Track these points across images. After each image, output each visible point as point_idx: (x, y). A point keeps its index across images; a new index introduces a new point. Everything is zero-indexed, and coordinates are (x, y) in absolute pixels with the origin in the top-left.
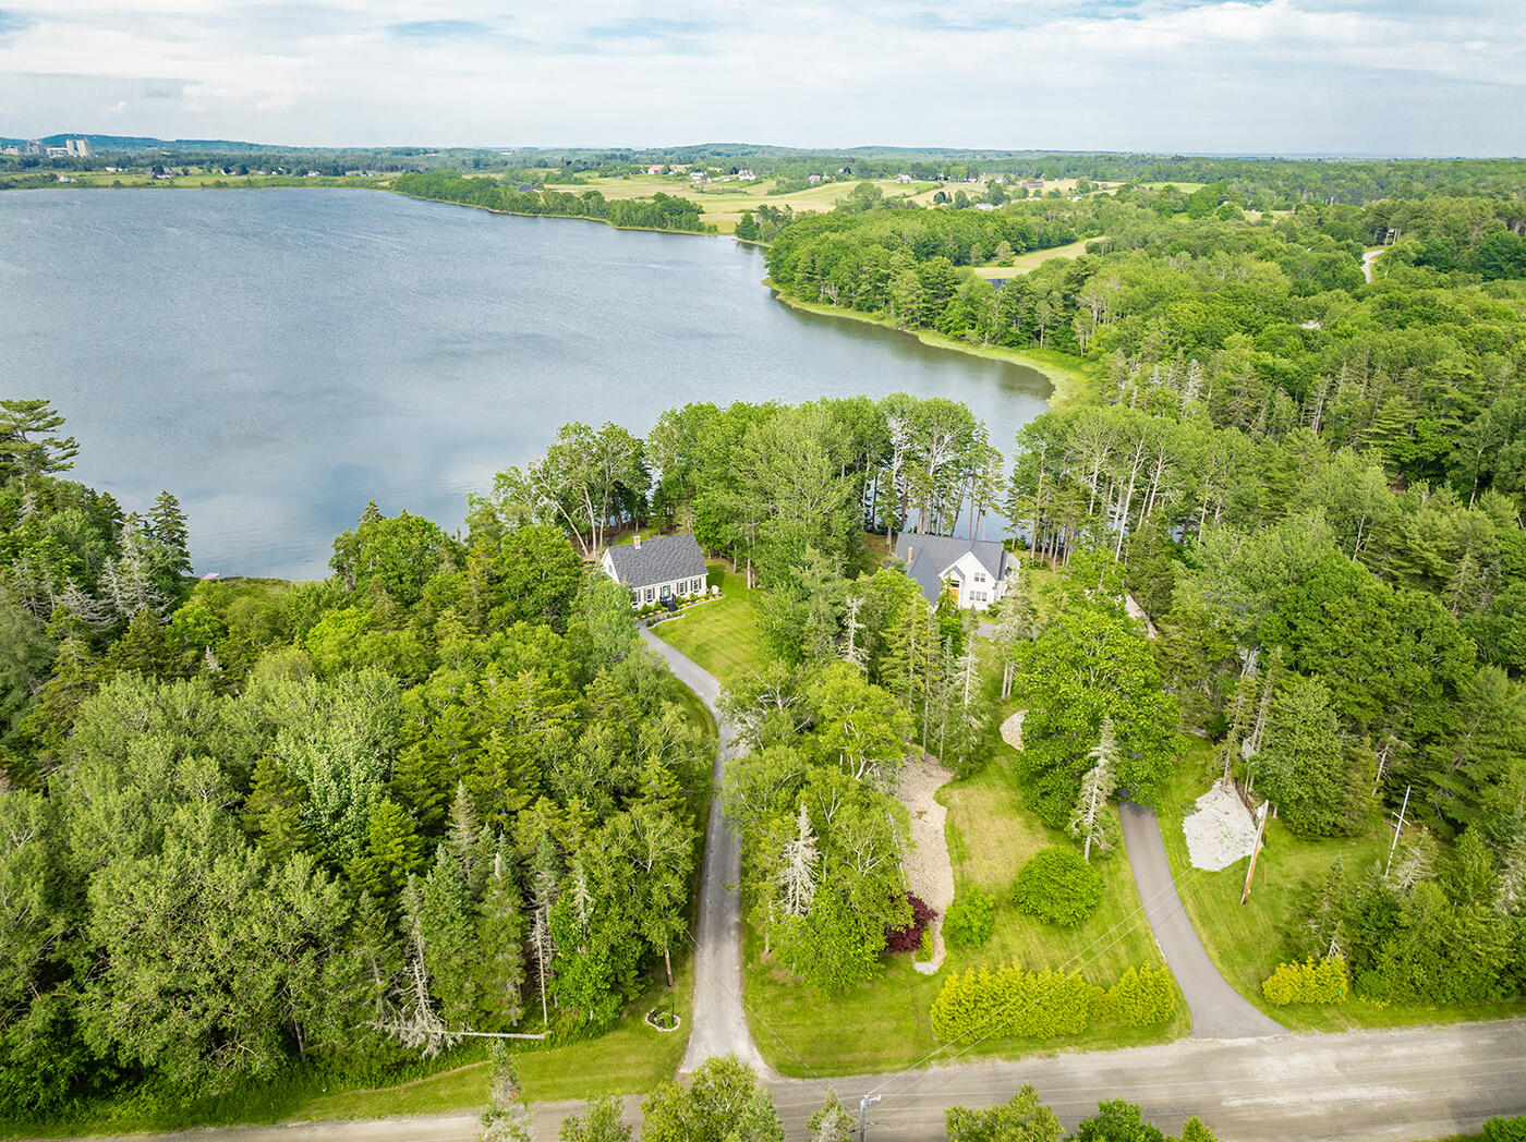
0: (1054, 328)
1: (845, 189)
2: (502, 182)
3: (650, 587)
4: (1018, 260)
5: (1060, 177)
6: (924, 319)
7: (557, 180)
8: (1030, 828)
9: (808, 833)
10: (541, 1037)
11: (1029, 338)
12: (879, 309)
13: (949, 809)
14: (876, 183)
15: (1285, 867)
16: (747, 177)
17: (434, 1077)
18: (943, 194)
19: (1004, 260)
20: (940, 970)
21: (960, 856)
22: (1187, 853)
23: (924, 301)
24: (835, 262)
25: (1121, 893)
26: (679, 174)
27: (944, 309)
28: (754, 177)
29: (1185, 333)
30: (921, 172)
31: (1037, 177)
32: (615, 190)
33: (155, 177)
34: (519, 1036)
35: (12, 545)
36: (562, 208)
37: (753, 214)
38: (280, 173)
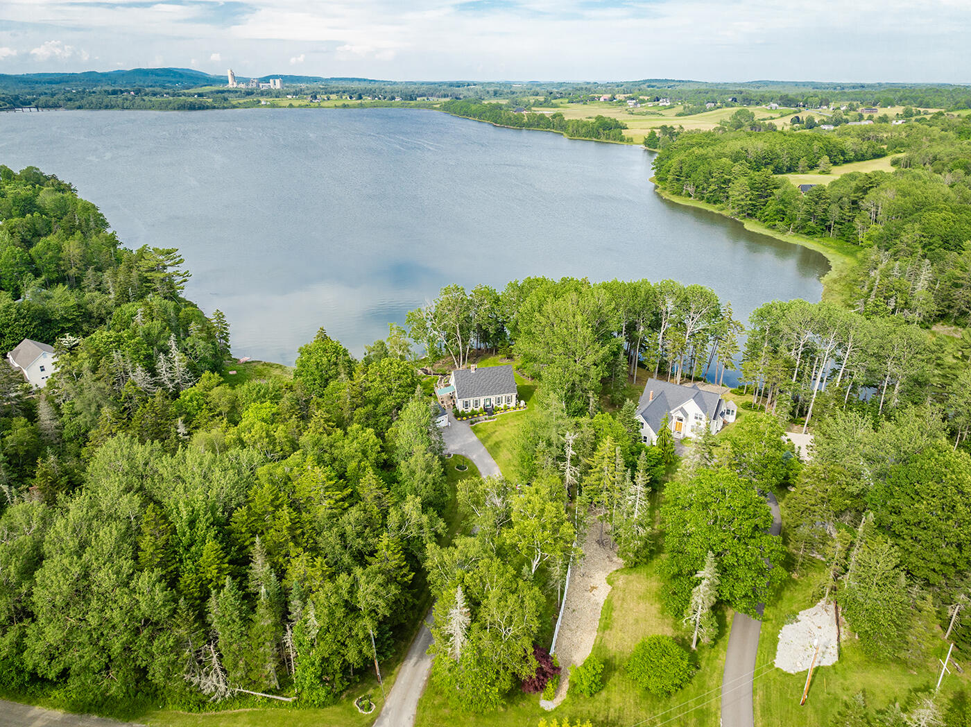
0: (841, 224)
1: (728, 113)
2: (506, 105)
3: (477, 398)
4: (835, 169)
5: (892, 105)
6: (749, 212)
7: (541, 104)
8: (662, 614)
9: (462, 605)
10: (290, 700)
11: (822, 229)
12: (721, 202)
13: (613, 589)
14: (751, 109)
15: (848, 681)
16: (665, 104)
17: (223, 712)
18: (798, 118)
19: (823, 169)
20: (556, 709)
21: (606, 626)
22: (774, 655)
23: (750, 200)
24: (695, 169)
25: (711, 676)
26: (620, 101)
27: (764, 205)
28: (669, 104)
29: (933, 236)
30: (787, 101)
31: (874, 105)
32: (575, 113)
33: (311, 101)
34: (275, 697)
35: (119, 341)
36: (539, 124)
37: (656, 131)
38: (380, 99)
